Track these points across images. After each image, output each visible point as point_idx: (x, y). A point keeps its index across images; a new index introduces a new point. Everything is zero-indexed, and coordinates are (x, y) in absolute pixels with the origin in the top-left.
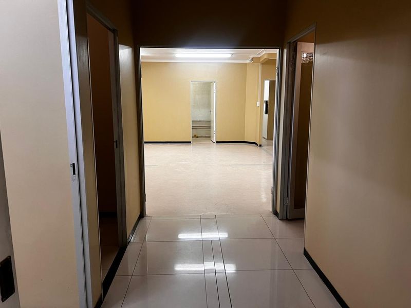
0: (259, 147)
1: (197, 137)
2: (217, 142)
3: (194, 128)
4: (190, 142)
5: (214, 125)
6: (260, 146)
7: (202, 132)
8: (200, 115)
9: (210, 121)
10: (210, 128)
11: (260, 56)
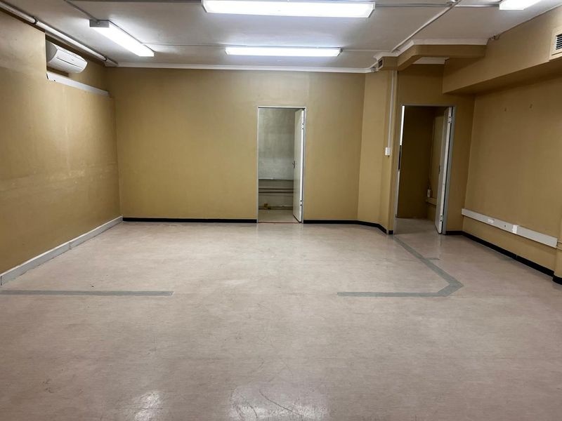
0: (388, 236)
1: (269, 208)
2: (306, 222)
3: (262, 191)
4: (254, 221)
5: (300, 187)
6: (391, 233)
7: (278, 200)
8: (275, 170)
9: (293, 181)
10: (293, 192)
11: (397, 55)
